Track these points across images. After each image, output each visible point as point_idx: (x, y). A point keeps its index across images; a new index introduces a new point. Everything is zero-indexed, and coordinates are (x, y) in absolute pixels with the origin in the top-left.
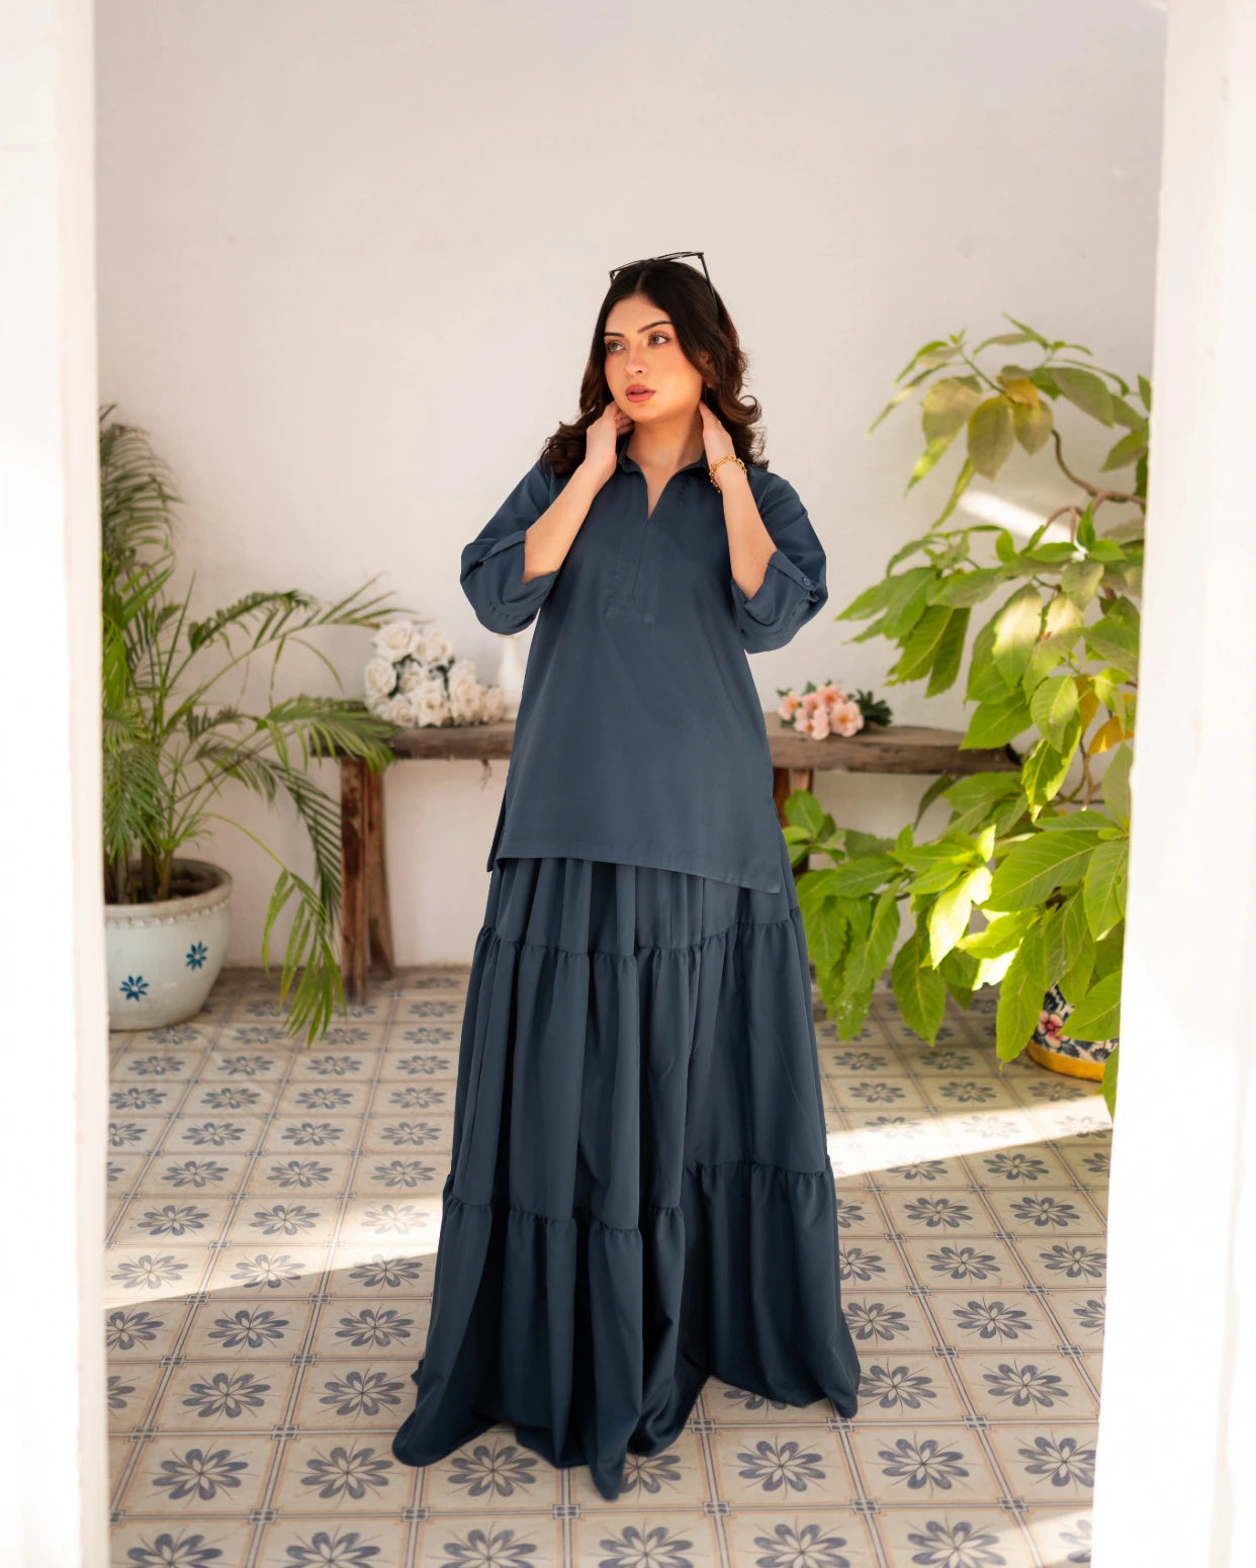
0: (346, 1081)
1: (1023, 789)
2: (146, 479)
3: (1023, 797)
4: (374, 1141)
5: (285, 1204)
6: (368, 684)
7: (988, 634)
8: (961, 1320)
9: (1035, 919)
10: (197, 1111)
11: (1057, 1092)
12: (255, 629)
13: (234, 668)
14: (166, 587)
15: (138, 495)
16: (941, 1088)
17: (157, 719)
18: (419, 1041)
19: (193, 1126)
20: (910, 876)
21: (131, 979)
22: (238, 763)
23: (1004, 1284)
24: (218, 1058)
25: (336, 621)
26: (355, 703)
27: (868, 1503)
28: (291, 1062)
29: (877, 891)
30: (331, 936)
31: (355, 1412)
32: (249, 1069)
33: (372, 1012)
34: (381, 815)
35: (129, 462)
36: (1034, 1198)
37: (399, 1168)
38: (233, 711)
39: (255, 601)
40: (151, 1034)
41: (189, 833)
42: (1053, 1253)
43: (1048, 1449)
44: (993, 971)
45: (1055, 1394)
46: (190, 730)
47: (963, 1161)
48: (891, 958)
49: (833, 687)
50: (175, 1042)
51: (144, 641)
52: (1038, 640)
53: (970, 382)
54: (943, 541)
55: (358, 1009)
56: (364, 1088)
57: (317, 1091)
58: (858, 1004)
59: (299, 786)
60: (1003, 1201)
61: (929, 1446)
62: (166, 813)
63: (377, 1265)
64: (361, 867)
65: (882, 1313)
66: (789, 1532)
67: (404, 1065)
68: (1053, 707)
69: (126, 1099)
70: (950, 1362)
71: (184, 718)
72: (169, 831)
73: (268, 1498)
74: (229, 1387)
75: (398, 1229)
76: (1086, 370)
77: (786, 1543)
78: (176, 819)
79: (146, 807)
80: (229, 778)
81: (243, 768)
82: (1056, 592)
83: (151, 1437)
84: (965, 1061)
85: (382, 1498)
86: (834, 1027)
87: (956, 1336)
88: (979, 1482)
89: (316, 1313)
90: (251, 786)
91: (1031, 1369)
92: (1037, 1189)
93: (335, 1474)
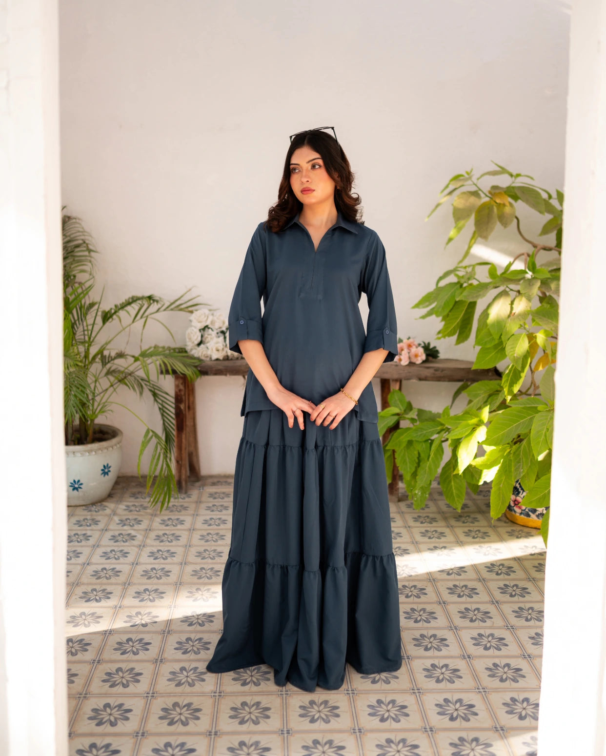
0: (178, 530)
1: (502, 388)
2: (81, 242)
3: (502, 392)
4: (191, 558)
5: (149, 587)
6: (187, 340)
7: (485, 314)
8: (474, 642)
9: (508, 450)
10: (107, 544)
11: (520, 534)
12: (133, 313)
13: (124, 331)
14: (90, 293)
15: (77, 249)
16: (464, 532)
17: (86, 357)
18: (213, 511)
19: (105, 551)
20: (448, 430)
21: (74, 481)
22: (125, 377)
23: (495, 625)
24: (116, 519)
25: (172, 310)
26: (181, 349)
27: (430, 728)
28: (152, 521)
29: (432, 438)
30: (170, 460)
31: (184, 686)
32: (131, 524)
33: (190, 497)
34: (194, 402)
35: (72, 234)
36: (509, 584)
37: (203, 571)
38: (123, 353)
39: (134, 300)
40: (84, 507)
41: (102, 411)
42: (518, 610)
43: (516, 703)
44: (489, 475)
45: (519, 677)
46: (102, 362)
47: (475, 567)
48: (439, 470)
49: (411, 340)
50: (96, 511)
51: (80, 319)
52: (509, 316)
53: (475, 194)
54: (463, 270)
55: (183, 496)
56: (187, 533)
57: (164, 534)
58: (423, 492)
59: (155, 389)
60: (494, 586)
61: (459, 701)
62: (91, 402)
63: (193, 616)
64: (184, 427)
65: (436, 638)
66: (392, 742)
67: (206, 522)
68: (517, 349)
69: (74, 538)
70: (469, 661)
71: (99, 356)
72: (93, 410)
73: (142, 726)
74: (123, 674)
75: (204, 599)
76: (531, 187)
77: (390, 747)
78: (96, 404)
79: (81, 398)
80: (121, 385)
81: (127, 380)
82: (518, 294)
83: (86, 697)
84: (475, 519)
85: (197, 726)
86: (412, 504)
87: (472, 649)
88: (483, 718)
89: (165, 639)
90: (132, 390)
91: (508, 665)
92: (510, 580)
93: (175, 715)
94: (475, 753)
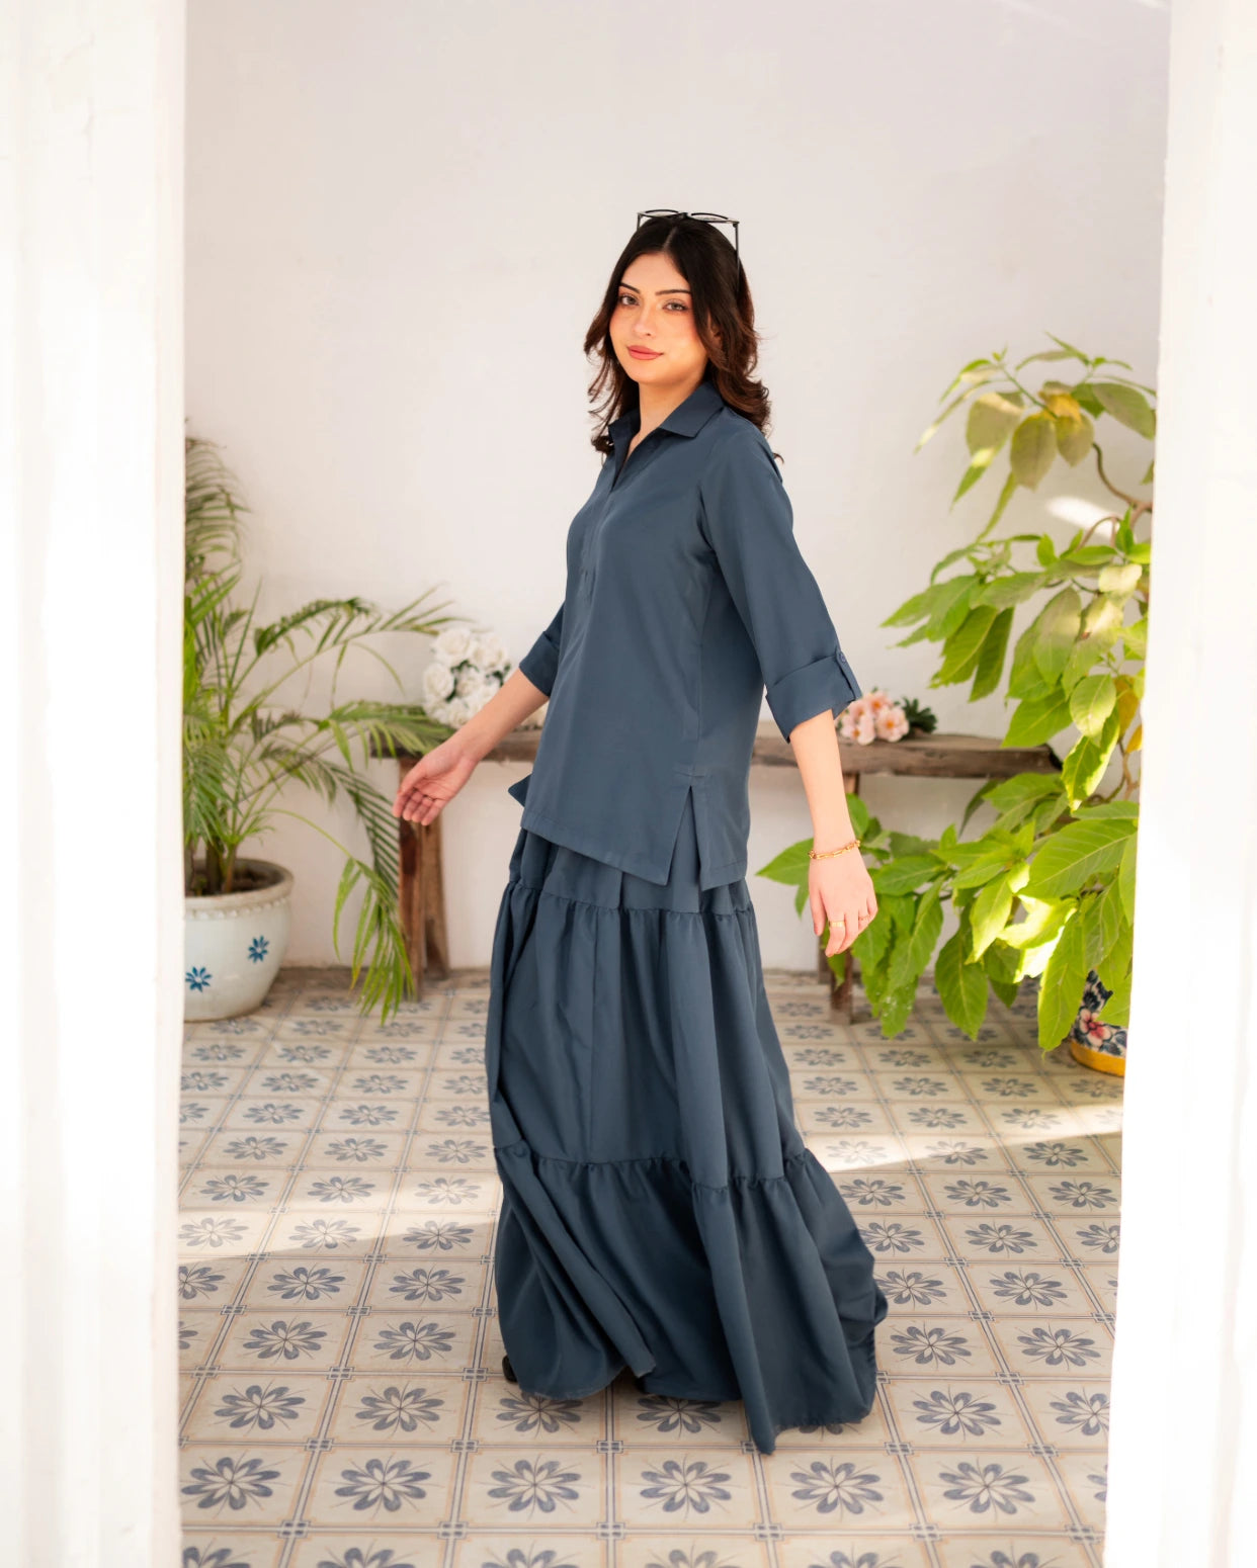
0: (402, 1069)
1: (1061, 785)
2: (214, 490)
3: (1062, 797)
4: (428, 1121)
5: (343, 1175)
6: (426, 688)
7: (1030, 635)
8: (998, 1288)
9: (1073, 911)
10: (257, 1092)
11: (1098, 1089)
12: (319, 633)
13: (299, 671)
14: (234, 593)
15: (208, 505)
16: (984, 1084)
17: (223, 720)
18: (473, 1035)
19: (254, 1107)
20: (952, 873)
21: (195, 970)
22: (300, 764)
23: (1041, 1258)
24: (278, 1047)
25: (397, 628)
26: (415, 708)
27: (902, 1445)
28: (349, 1051)
29: (920, 890)
31: (407, 1357)
32: (307, 1057)
33: (426, 1009)
35: (199, 474)
36: (1072, 1182)
37: (452, 1146)
38: (296, 715)
39: (320, 607)
40: (213, 1025)
41: (254, 829)
42: (1090, 1231)
43: (1079, 1403)
44: (1035, 962)
45: (1087, 1355)
46: (255, 732)
47: (1005, 1152)
48: (935, 956)
49: (879, 694)
50: (237, 1032)
51: (212, 645)
52: (1077, 639)
53: (1014, 398)
54: (985, 549)
55: (414, 1006)
56: (419, 1076)
57: (373, 1078)
58: (902, 1002)
59: (358, 788)
60: (1042, 1184)
61: (962, 1398)
62: (230, 813)
63: (430, 1230)
64: (418, 867)
65: (920, 1280)
66: (824, 1468)
67: (458, 1055)
69: (192, 1082)
70: (985, 1325)
71: (249, 720)
72: (234, 826)
73: (324, 1429)
74: (287, 1333)
75: (451, 1199)
76: (1126, 385)
77: (821, 1478)
78: (239, 819)
80: (292, 779)
81: (304, 769)
82: (1096, 596)
83: (212, 1374)
84: (1007, 1060)
85: (433, 1431)
86: (879, 1028)
87: (991, 1302)
88: (1010, 1429)
89: (371, 1271)
90: (313, 788)
91: (1065, 1333)
92: (1076, 1175)
93: (388, 1410)
94: (992, 1492)
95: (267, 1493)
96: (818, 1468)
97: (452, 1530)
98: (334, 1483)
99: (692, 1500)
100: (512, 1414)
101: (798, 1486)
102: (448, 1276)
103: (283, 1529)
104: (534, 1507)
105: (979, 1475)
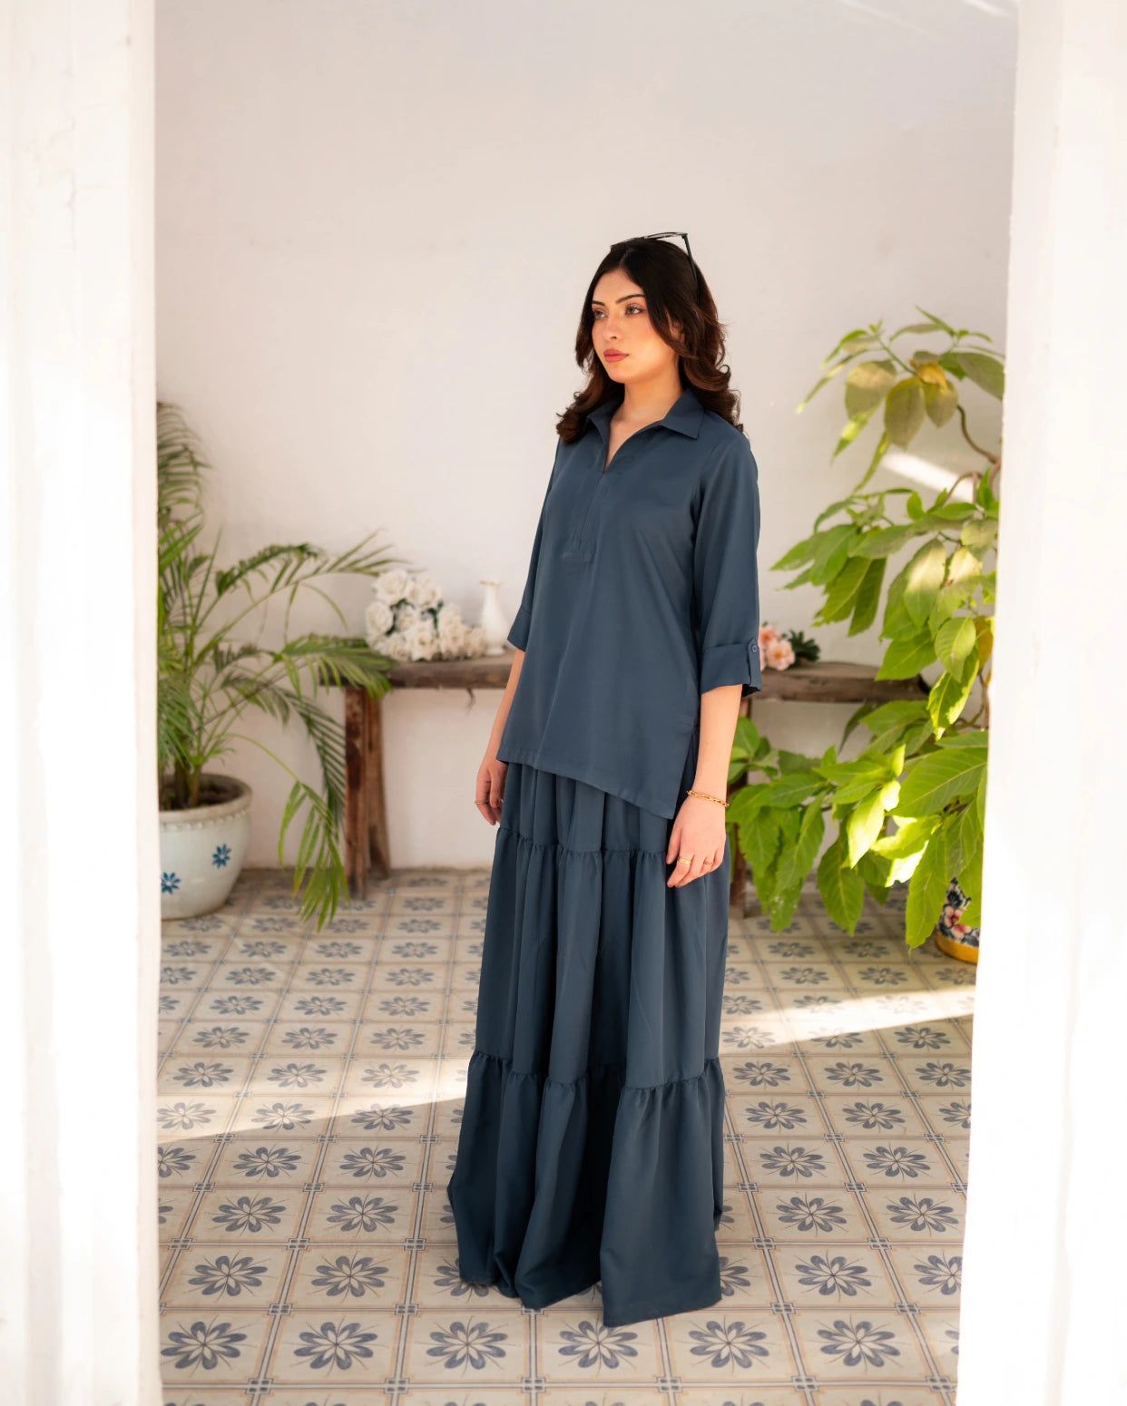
0: (350, 963)
1: (928, 713)
2: (179, 448)
3: (929, 722)
4: (373, 1012)
5: (298, 1062)
6: (369, 624)
7: (902, 579)
8: (870, 1161)
9: (939, 825)
10: (222, 986)
11: (961, 977)
12: (272, 576)
13: (254, 609)
14: (197, 540)
15: (173, 462)
16: (860, 973)
17: (188, 653)
18: (411, 931)
19: (219, 999)
20: (832, 789)
21: (166, 875)
22: (257, 691)
23: (908, 1134)
24: (239, 943)
25: (342, 570)
26: (358, 640)
27: (785, 1306)
28: (302, 946)
29: (805, 802)
30: (337, 837)
31: (356, 1229)
32: (266, 952)
33: (371, 906)
34: (379, 737)
35: (168, 433)
36: (936, 1063)
37: (394, 1034)
38: (253, 647)
39: (273, 552)
40: (182, 923)
41: (216, 750)
42: (951, 1108)
43: (940, 1266)
44: (903, 870)
45: (947, 1221)
46: (216, 663)
47: (877, 1035)
48: (817, 862)
49: (769, 628)
50: (203, 930)
51: (178, 587)
52: (942, 586)
53: (886, 365)
54: (862, 502)
55: (359, 904)
56: (364, 969)
57: (324, 971)
58: (789, 901)
59: (309, 711)
60: (910, 1066)
61: (838, 1262)
62: (197, 733)
63: (375, 1112)
64: (362, 781)
65: (802, 1155)
66: (718, 1327)
67: (399, 950)
68: (955, 644)
69: (165, 976)
70: (859, 1195)
71: (211, 653)
72: (198, 748)
73: (284, 1296)
74: (251, 1208)
75: (393, 1084)
76: (986, 354)
77: (715, 1336)
78: (205, 737)
79: (179, 726)
80: (249, 704)
81: (261, 696)
82: (958, 545)
83: (186, 1246)
84: (881, 951)
85: (379, 1296)
86: (769, 921)
87: (865, 1174)
88: (879, 1290)
89: (324, 1150)
90: (268, 711)
91: (928, 1202)
92: (939, 1057)
93: (340, 1277)
94: (863, 1347)
95: (235, 1354)
96: (713, 1326)
97: (396, 1386)
98: (294, 1344)
99: (604, 1357)
100: (448, 1280)
101: (695, 1343)
102: (391, 1154)
103: (250, 1386)
104: (467, 1364)
105: (852, 1332)
